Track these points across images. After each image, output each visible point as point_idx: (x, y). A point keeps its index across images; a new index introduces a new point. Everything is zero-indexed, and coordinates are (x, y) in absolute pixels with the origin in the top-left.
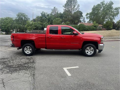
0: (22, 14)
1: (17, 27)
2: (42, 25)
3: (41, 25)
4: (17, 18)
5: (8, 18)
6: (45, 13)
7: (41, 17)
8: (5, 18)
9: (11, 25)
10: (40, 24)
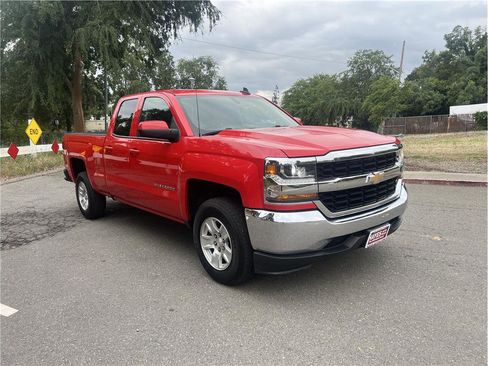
0: (369, 56)
1: (341, 109)
2: (444, 92)
3: (437, 95)
4: (350, 75)
5: (322, 77)
6: (467, 33)
7: (444, 55)
8: (311, 79)
9: (324, 104)
10: (435, 89)
